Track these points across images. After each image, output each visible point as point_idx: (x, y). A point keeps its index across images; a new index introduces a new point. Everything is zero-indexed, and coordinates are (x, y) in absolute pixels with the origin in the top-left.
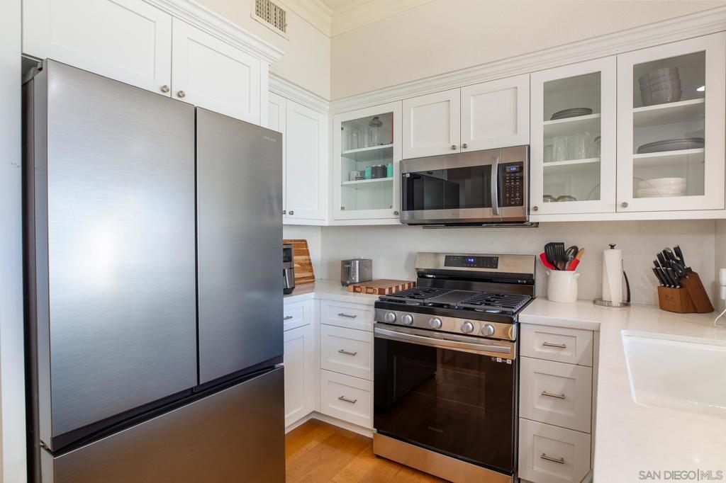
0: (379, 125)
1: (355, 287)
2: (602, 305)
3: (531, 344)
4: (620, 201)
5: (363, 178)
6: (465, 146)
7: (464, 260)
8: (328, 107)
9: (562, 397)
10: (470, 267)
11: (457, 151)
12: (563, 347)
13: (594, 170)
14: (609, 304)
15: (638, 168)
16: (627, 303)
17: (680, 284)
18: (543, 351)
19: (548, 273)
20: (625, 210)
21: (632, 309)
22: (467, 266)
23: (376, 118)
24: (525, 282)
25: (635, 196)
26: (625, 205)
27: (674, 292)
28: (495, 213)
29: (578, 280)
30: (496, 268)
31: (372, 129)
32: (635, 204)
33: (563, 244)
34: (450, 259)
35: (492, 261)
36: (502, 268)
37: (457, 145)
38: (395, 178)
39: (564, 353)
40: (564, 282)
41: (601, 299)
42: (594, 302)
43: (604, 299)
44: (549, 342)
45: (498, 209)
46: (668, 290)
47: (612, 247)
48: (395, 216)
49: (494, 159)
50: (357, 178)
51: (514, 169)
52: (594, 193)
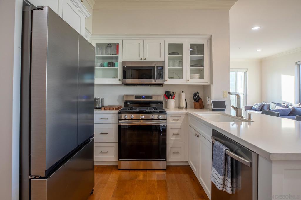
0: (111, 47)
1: (104, 108)
2: (181, 108)
3: (170, 120)
4: (187, 79)
5: (103, 66)
6: (145, 59)
7: (140, 97)
8: (90, 36)
9: (178, 134)
10: (143, 99)
11: (142, 60)
12: (178, 120)
13: (181, 70)
14: (183, 108)
15: (191, 70)
16: (186, 107)
17: (199, 101)
18: (173, 122)
19: (167, 100)
20: (189, 82)
21: (188, 109)
22: (142, 99)
23: (110, 44)
24: (160, 103)
25: (190, 78)
26: (188, 80)
27: (198, 103)
28: (155, 81)
29: (175, 101)
30: (152, 99)
31: (108, 48)
32: (191, 80)
33: (170, 91)
34: (136, 97)
35: (150, 97)
36: (154, 99)
37: (143, 58)
38: (119, 67)
39: (178, 121)
40: (172, 103)
41: (180, 107)
42: (179, 108)
43: (181, 107)
44: (174, 119)
45: (157, 80)
46: (196, 103)
47: (183, 92)
48: (119, 81)
49: (155, 64)
50: (101, 66)
51: (160, 68)
52: (181, 77)
